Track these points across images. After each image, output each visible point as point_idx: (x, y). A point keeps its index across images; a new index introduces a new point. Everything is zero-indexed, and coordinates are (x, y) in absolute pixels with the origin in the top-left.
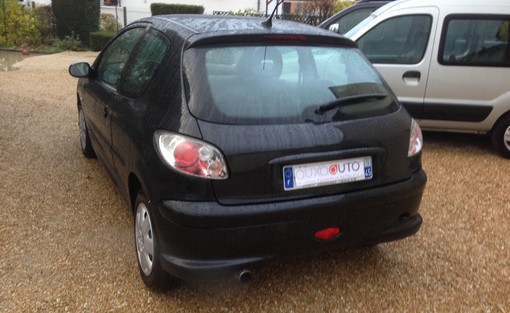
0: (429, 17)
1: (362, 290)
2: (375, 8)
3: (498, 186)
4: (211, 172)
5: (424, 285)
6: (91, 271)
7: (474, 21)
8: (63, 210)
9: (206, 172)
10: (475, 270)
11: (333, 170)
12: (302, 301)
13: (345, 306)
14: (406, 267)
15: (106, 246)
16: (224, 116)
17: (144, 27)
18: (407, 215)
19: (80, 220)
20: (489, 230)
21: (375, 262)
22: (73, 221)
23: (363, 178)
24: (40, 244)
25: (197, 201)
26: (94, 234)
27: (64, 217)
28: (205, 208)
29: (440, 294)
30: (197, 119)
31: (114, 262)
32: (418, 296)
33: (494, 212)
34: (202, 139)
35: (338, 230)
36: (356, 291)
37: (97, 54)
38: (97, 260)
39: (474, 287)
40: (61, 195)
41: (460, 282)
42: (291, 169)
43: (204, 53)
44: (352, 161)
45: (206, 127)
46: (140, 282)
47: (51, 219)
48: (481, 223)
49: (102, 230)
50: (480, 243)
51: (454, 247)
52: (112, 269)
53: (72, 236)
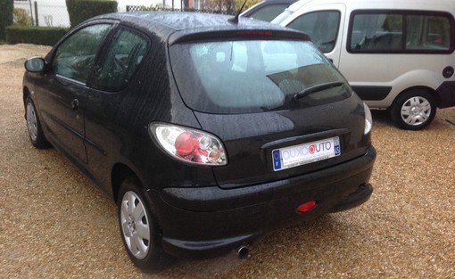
0: (338, 12)
1: (328, 252)
2: (288, 5)
3: (405, 153)
4: (210, 159)
5: (376, 242)
6: (78, 260)
7: (368, 16)
8: (31, 202)
9: (204, 160)
10: (411, 226)
11: (312, 150)
12: (281, 267)
13: (319, 269)
14: (356, 228)
15: (84, 234)
16: (218, 107)
17: (112, 24)
18: (364, 185)
19: (51, 211)
20: (411, 191)
21: (331, 227)
22: (44, 212)
23: (334, 156)
24: (17, 237)
25: (200, 187)
26: (69, 223)
27: (33, 209)
28: (206, 193)
29: (391, 249)
30: (193, 110)
31: (99, 249)
32: (375, 254)
33: (410, 175)
34: (201, 129)
35: (314, 203)
36: (323, 253)
37: (49, 49)
38: (80, 249)
39: (416, 240)
40: (24, 186)
41: (404, 238)
42: (278, 151)
43: (188, 48)
44: (326, 141)
45: (203, 118)
46: (130, 265)
47: (21, 212)
48: (402, 185)
49: (75, 218)
50: (407, 202)
51: (388, 208)
52: (98, 256)
53: (48, 227)
